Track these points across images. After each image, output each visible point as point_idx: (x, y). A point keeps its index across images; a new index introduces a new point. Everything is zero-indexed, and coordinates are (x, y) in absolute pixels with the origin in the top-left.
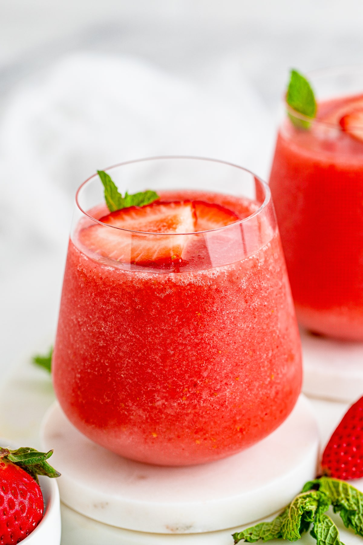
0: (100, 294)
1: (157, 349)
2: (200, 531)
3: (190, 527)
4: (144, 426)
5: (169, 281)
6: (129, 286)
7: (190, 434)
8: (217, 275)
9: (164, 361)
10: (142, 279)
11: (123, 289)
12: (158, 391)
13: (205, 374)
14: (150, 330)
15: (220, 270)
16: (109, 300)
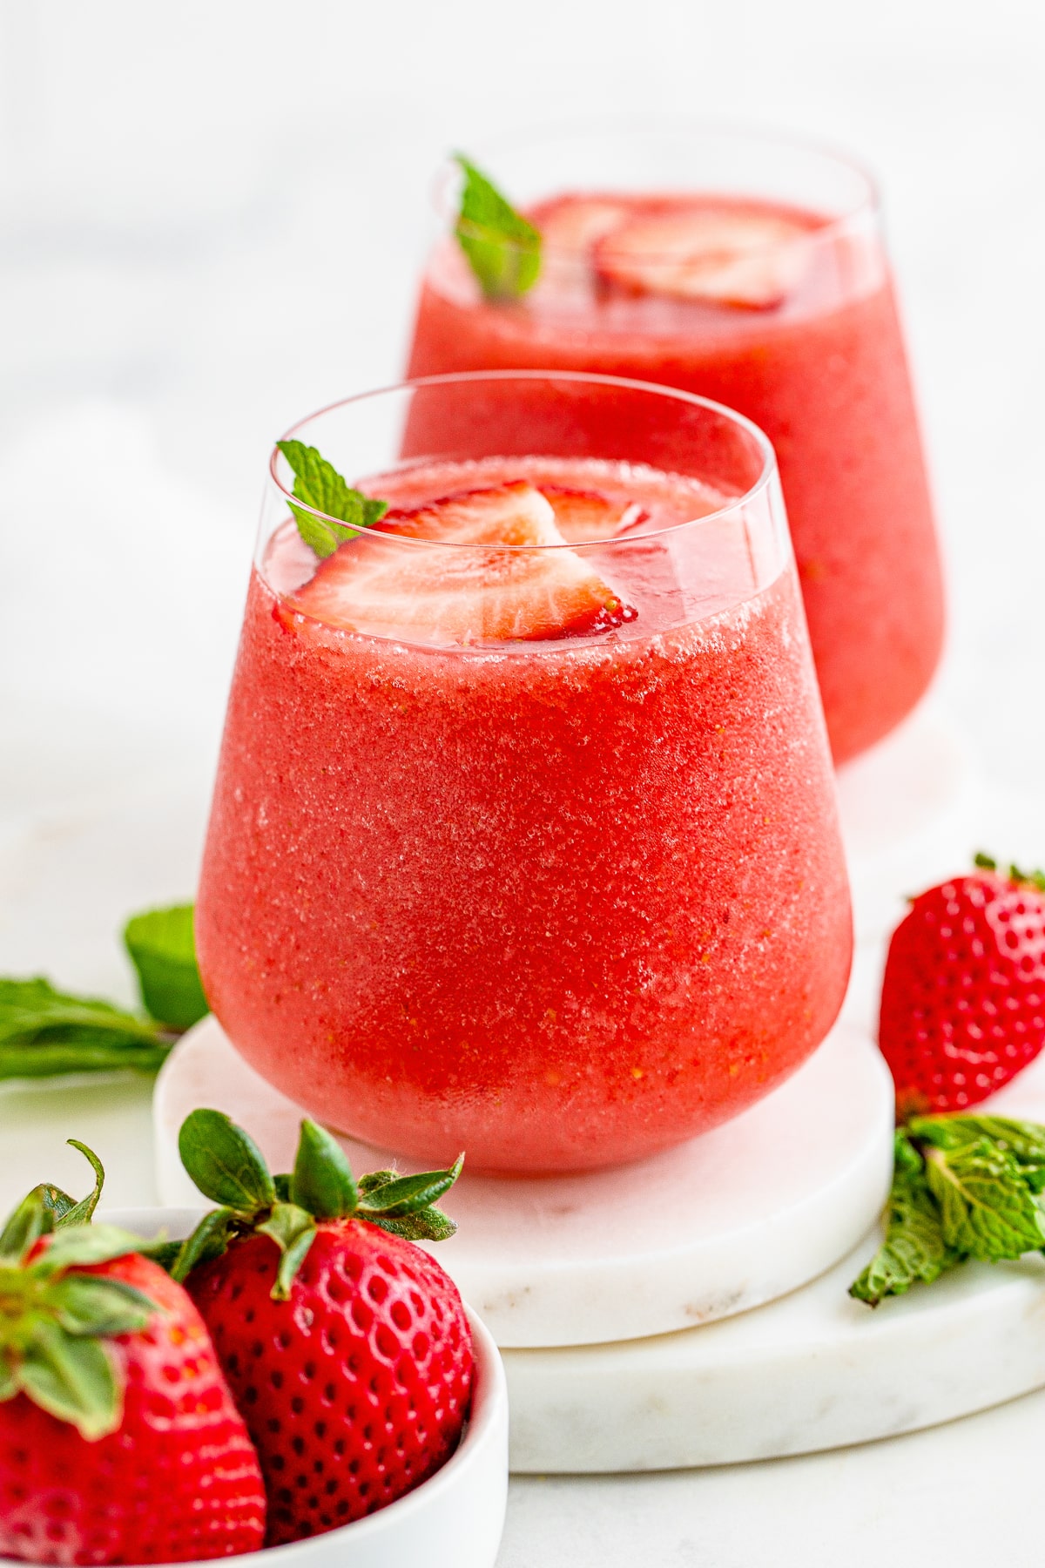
2: (757, 1300)
3: (739, 1295)
4: (611, 1055)
5: (652, 656)
6: (554, 692)
7: (719, 1051)
10: (586, 664)
11: (536, 706)
12: (645, 953)
13: (745, 884)
14: (615, 795)
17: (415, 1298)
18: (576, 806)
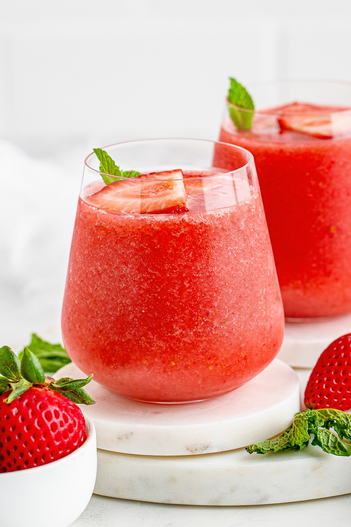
0: (120, 241)
1: (174, 283)
2: (216, 451)
3: (208, 447)
4: (164, 356)
5: (183, 221)
6: (148, 229)
7: (204, 360)
8: (222, 215)
9: (180, 294)
10: (159, 221)
11: (142, 233)
12: (176, 321)
13: (216, 304)
15: (224, 211)
16: (129, 245)
17: (55, 411)
18: (154, 268)
